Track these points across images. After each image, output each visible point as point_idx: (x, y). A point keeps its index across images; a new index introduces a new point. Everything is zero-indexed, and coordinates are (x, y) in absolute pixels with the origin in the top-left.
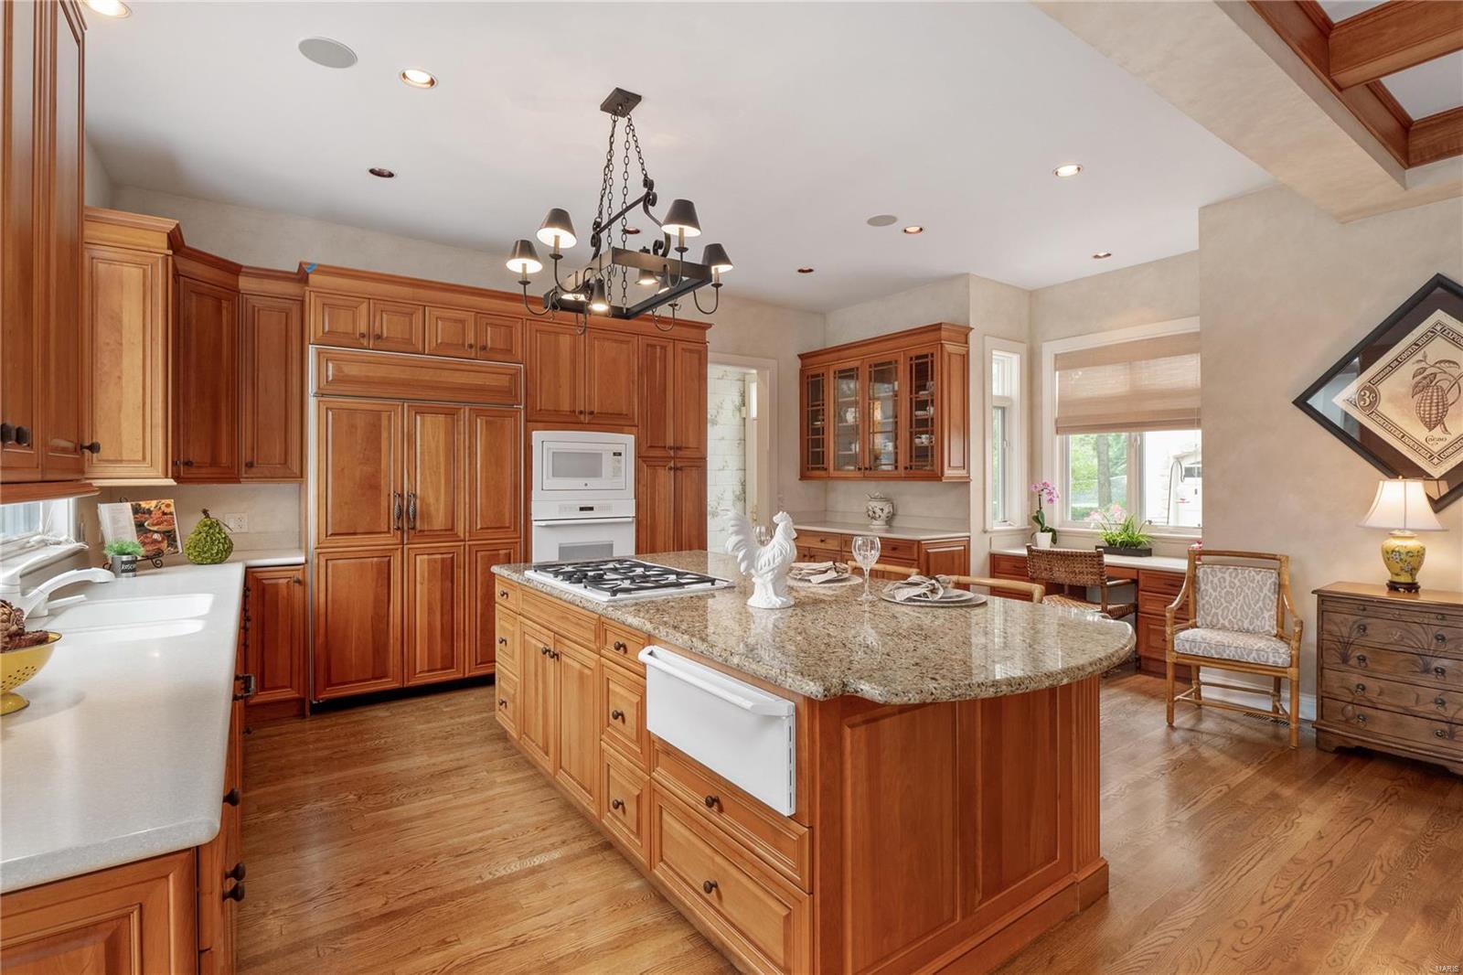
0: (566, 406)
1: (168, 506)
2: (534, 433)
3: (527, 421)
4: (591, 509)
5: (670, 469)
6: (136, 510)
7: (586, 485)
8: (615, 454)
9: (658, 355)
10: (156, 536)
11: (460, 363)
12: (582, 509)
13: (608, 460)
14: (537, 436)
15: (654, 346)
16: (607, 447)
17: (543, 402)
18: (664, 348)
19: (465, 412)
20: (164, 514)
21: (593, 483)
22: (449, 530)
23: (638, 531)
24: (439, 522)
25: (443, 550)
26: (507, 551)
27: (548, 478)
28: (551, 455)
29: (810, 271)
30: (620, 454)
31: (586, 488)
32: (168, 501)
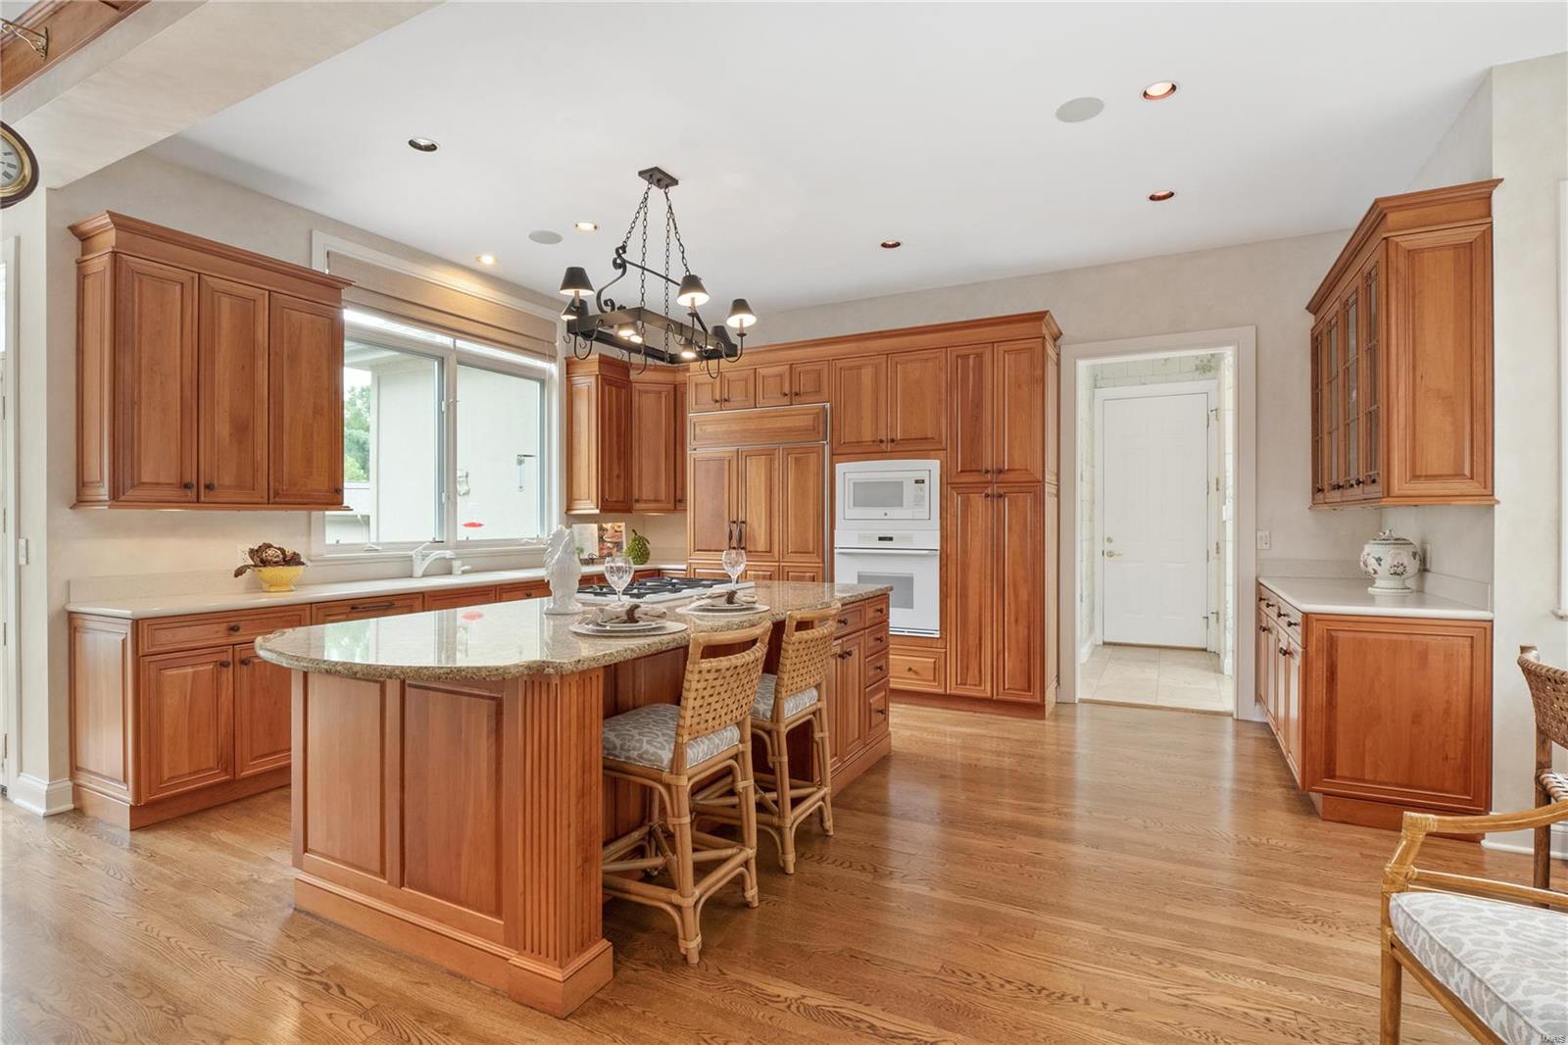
0: (867, 436)
1: (619, 527)
2: (837, 465)
3: (832, 454)
4: (891, 539)
5: (987, 496)
6: (601, 529)
7: (886, 514)
8: (917, 482)
9: (971, 364)
10: (609, 545)
11: (777, 411)
12: (881, 539)
13: (909, 489)
14: (840, 468)
15: (966, 357)
16: (911, 474)
17: (848, 435)
18: (979, 356)
19: (779, 454)
20: (616, 531)
21: (895, 512)
22: (766, 552)
23: (944, 566)
24: (761, 544)
25: (764, 568)
26: (812, 574)
27: (849, 508)
28: (852, 485)
29: (1172, 194)
30: (923, 482)
31: (885, 518)
32: (619, 524)
